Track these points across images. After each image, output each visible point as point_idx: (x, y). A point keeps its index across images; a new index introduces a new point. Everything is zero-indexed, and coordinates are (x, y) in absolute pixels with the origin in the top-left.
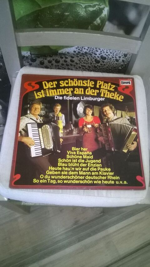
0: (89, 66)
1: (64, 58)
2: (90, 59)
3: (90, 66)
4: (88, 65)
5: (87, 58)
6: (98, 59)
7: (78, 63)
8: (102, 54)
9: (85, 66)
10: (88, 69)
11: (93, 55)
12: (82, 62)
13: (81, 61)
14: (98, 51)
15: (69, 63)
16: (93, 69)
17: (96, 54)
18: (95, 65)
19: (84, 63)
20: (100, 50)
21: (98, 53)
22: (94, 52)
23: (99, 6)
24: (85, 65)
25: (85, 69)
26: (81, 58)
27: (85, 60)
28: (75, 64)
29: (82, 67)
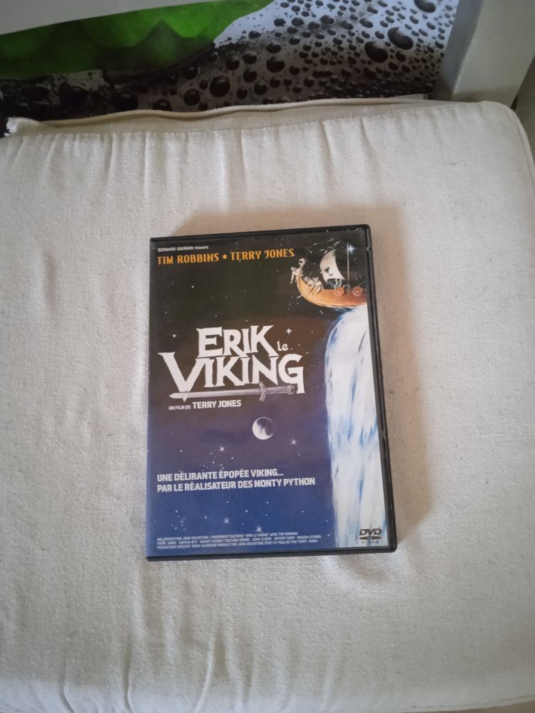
0: (344, 73)
1: (242, 62)
2: (345, 44)
3: (348, 69)
4: (339, 68)
5: (335, 40)
6: (380, 44)
7: (300, 68)
8: (392, 21)
9: (328, 74)
10: (343, 81)
11: (358, 28)
12: (317, 60)
13: (310, 57)
14: (375, 12)
15: (263, 78)
16: (363, 82)
17: (370, 25)
18: (367, 66)
19: (324, 62)
20: (385, 9)
21: (375, 19)
22: (362, 14)
24: (327, 68)
25: (328, 85)
26: (308, 44)
27: (327, 49)
28: (289, 77)
29: (316, 80)
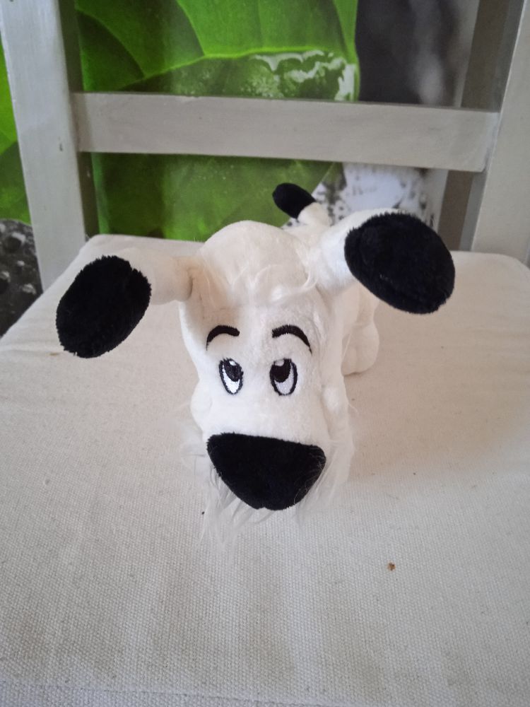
23: (326, 65)
